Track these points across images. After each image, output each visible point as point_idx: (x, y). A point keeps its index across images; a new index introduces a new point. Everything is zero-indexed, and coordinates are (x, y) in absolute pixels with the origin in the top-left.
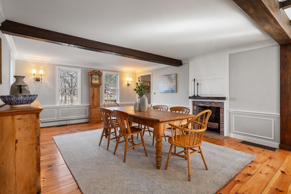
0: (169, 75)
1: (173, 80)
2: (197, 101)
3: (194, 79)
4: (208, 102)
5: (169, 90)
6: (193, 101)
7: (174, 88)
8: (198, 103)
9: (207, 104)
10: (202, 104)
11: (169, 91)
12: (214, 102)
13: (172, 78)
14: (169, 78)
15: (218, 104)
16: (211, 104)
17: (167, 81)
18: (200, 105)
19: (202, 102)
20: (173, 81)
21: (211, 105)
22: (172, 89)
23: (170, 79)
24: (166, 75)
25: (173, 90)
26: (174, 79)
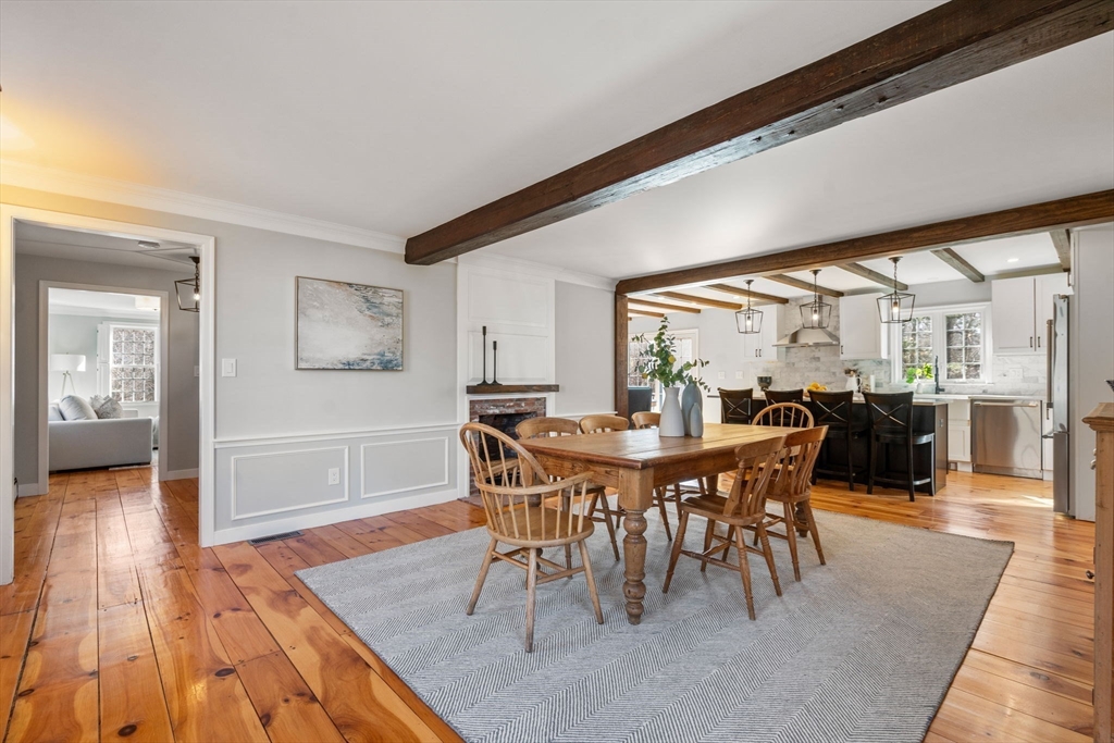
0: (366, 287)
1: (388, 315)
2: (481, 401)
3: (484, 328)
4: (511, 400)
5: (366, 357)
6: (471, 402)
7: (394, 353)
8: (486, 405)
9: (509, 407)
10: (497, 407)
11: (368, 364)
12: (525, 399)
13: (385, 308)
14: (367, 300)
15: (533, 404)
16: (519, 405)
17: (356, 313)
18: (491, 412)
19: (495, 403)
20: (387, 320)
21: (517, 408)
22: (383, 355)
23: (375, 310)
24: (350, 285)
25: (390, 361)
26: (394, 311)
